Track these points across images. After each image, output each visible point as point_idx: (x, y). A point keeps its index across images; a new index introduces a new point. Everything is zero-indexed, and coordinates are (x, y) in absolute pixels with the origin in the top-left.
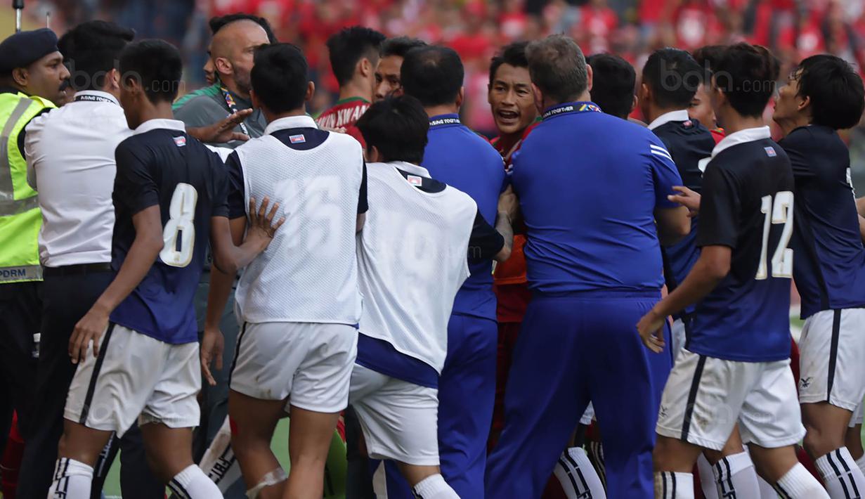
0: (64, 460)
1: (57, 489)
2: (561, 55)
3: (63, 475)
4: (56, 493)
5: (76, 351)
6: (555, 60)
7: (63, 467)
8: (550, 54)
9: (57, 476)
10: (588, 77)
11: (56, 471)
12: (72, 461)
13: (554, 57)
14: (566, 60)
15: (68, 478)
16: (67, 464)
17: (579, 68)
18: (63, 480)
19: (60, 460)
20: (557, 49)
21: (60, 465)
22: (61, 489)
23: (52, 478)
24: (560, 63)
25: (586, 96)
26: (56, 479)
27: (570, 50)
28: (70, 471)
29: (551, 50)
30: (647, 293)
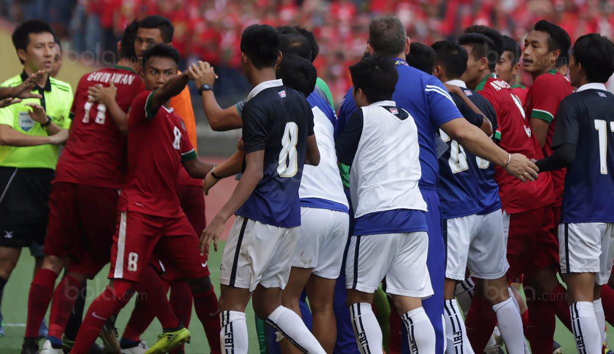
0: (225, 312)
1: (226, 332)
2: (388, 27)
3: (228, 322)
4: (225, 335)
5: (203, 248)
6: (384, 30)
7: (226, 317)
8: (382, 26)
9: (223, 324)
10: (406, 45)
11: (221, 321)
12: (231, 312)
13: (383, 28)
14: (391, 31)
15: (231, 323)
16: (228, 314)
17: (399, 38)
18: (229, 326)
19: (223, 313)
20: (386, 23)
21: (223, 316)
22: (229, 331)
23: (220, 326)
24: (386, 33)
25: (403, 56)
26: (223, 326)
27: (395, 25)
28: (231, 319)
29: (382, 23)
30: (426, 188)
